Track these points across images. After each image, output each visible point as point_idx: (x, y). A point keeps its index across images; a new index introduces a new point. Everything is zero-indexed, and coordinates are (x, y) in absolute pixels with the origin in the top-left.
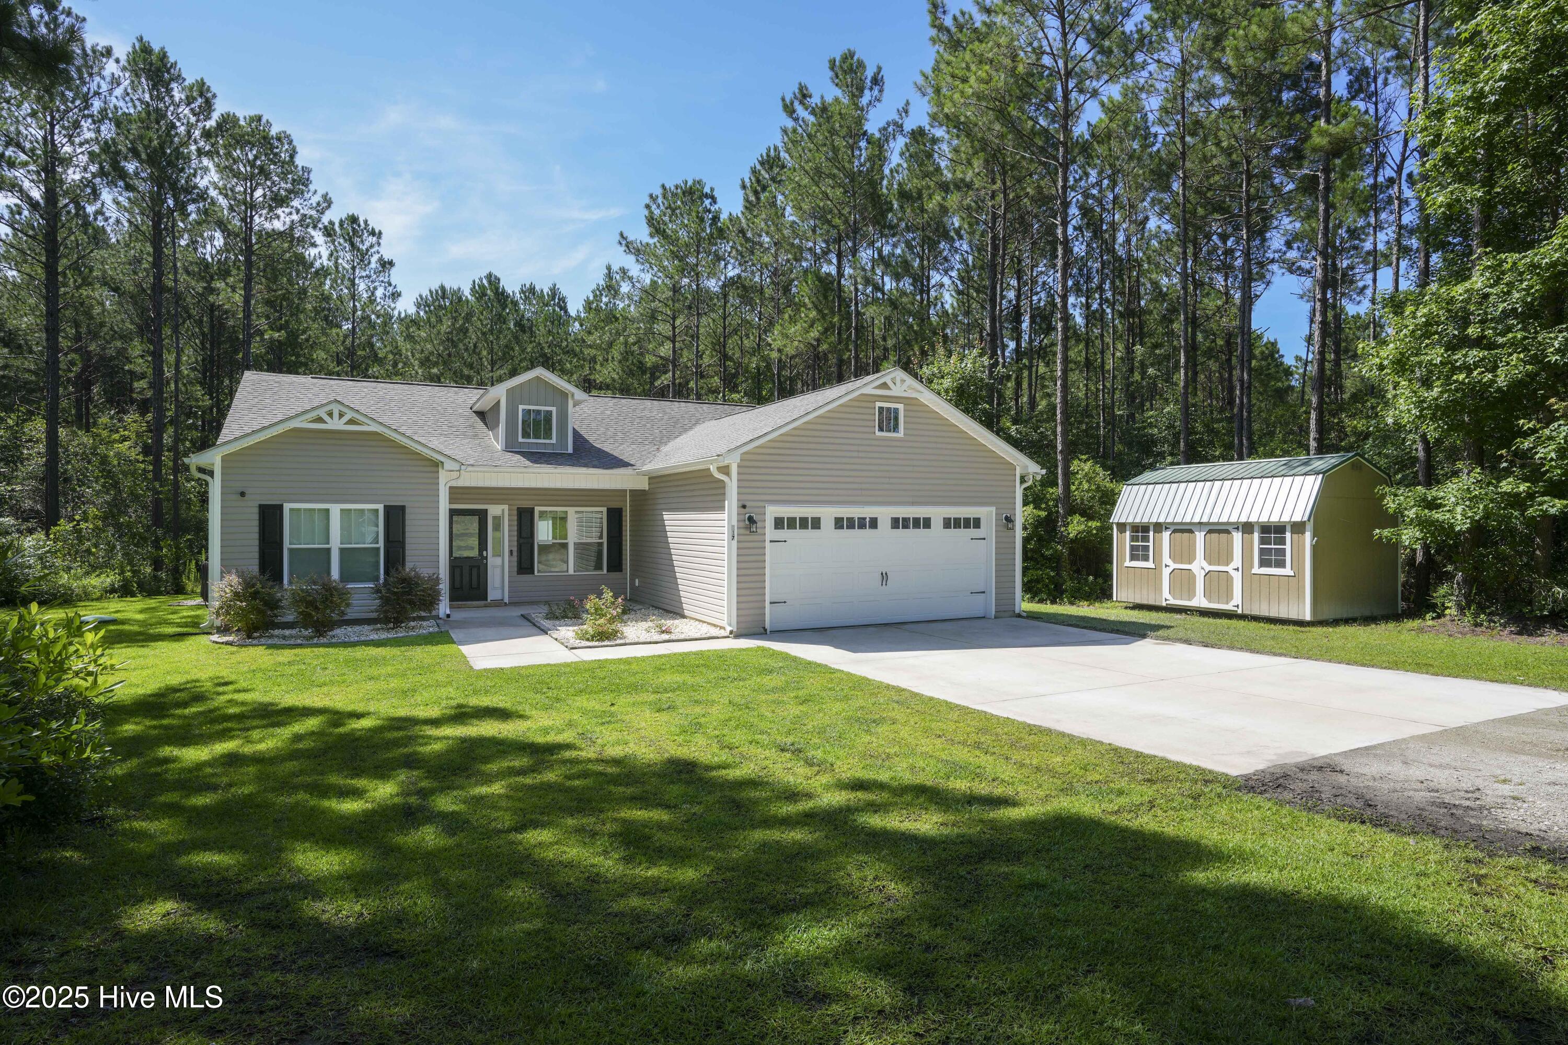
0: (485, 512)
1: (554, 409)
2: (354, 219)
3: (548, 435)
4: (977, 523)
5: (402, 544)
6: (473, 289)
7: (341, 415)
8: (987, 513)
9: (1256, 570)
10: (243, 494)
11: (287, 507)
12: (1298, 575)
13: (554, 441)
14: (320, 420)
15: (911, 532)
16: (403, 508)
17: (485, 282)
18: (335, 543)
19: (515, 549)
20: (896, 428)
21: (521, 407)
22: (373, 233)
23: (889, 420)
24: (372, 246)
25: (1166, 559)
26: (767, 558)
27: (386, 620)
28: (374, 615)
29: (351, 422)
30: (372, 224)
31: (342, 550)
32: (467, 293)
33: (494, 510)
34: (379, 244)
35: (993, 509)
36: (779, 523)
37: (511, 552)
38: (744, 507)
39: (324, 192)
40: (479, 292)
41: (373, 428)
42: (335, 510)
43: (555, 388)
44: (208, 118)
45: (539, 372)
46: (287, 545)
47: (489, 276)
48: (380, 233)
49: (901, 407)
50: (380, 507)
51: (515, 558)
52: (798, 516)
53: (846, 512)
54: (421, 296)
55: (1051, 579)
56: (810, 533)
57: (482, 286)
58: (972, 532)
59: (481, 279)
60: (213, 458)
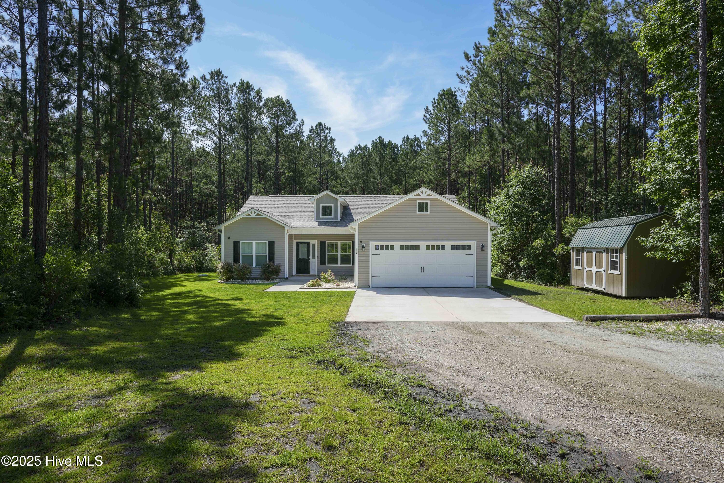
0: (309, 242)
1: (333, 205)
2: (320, 124)
3: (331, 215)
4: (469, 248)
5: (273, 254)
6: (373, 145)
7: (255, 212)
8: (473, 244)
9: (610, 271)
10: (229, 238)
11: (241, 242)
12: (621, 274)
13: (333, 217)
14: (249, 215)
15: (436, 252)
16: (274, 242)
17: (378, 140)
18: (254, 254)
19: (319, 256)
20: (427, 211)
21: (321, 205)
22: (327, 129)
23: (423, 207)
24: (327, 133)
25: (585, 266)
26: (370, 260)
27: (264, 279)
28: (259, 277)
29: (258, 214)
30: (327, 125)
31: (256, 255)
32: (370, 146)
33: (312, 242)
34: (330, 133)
35: (476, 242)
36: (377, 248)
37: (318, 257)
38: (361, 242)
39: (301, 119)
40: (375, 145)
41: (264, 216)
42: (254, 242)
43: (334, 197)
44: (261, 101)
45: (326, 192)
46: (241, 254)
47: (379, 138)
48: (330, 128)
49: (428, 202)
50: (267, 242)
51: (319, 259)
52: (384, 245)
53: (405, 243)
54: (351, 150)
55: (548, 274)
56: (390, 251)
57: (376, 143)
58: (467, 251)
59: (376, 140)
60: (222, 227)
